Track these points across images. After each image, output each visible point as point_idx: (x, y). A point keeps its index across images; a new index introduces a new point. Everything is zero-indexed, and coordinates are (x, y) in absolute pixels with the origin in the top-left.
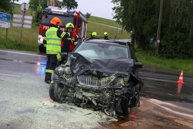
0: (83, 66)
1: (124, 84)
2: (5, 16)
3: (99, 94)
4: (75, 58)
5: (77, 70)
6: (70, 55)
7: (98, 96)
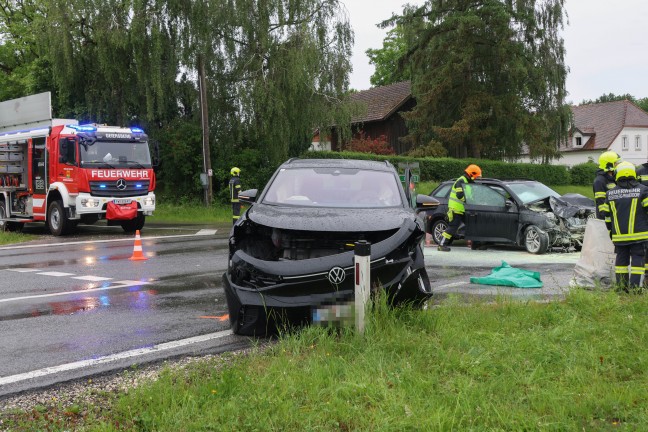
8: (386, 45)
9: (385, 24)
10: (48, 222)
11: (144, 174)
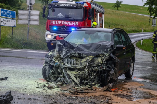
0: (69, 50)
1: (102, 62)
2: (10, 13)
3: (82, 72)
4: (62, 44)
5: (64, 54)
6: (57, 42)
7: (81, 73)
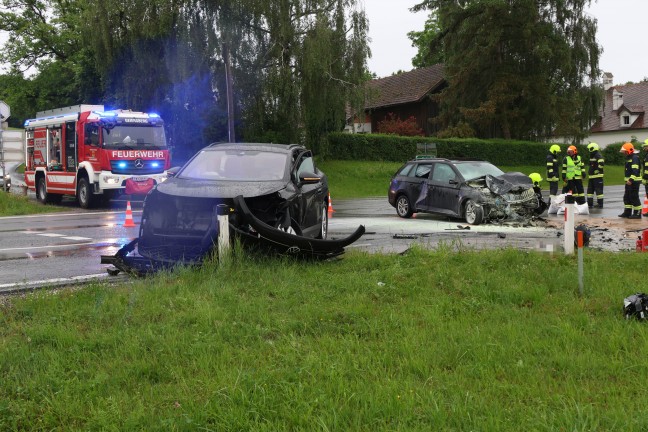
8: (427, 27)
9: (417, 8)
10: (78, 196)
11: (159, 154)
